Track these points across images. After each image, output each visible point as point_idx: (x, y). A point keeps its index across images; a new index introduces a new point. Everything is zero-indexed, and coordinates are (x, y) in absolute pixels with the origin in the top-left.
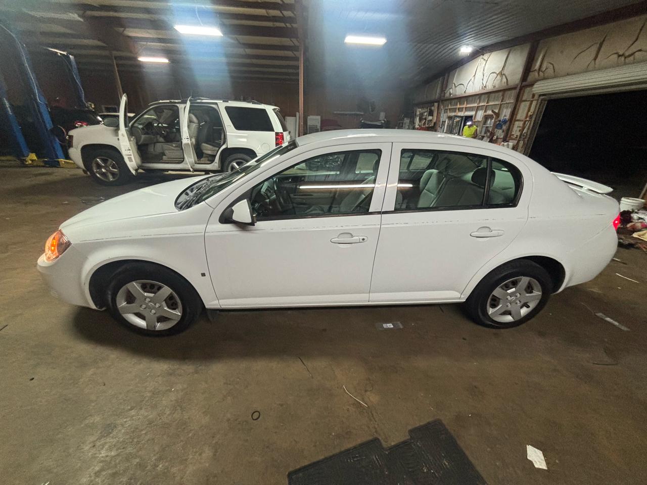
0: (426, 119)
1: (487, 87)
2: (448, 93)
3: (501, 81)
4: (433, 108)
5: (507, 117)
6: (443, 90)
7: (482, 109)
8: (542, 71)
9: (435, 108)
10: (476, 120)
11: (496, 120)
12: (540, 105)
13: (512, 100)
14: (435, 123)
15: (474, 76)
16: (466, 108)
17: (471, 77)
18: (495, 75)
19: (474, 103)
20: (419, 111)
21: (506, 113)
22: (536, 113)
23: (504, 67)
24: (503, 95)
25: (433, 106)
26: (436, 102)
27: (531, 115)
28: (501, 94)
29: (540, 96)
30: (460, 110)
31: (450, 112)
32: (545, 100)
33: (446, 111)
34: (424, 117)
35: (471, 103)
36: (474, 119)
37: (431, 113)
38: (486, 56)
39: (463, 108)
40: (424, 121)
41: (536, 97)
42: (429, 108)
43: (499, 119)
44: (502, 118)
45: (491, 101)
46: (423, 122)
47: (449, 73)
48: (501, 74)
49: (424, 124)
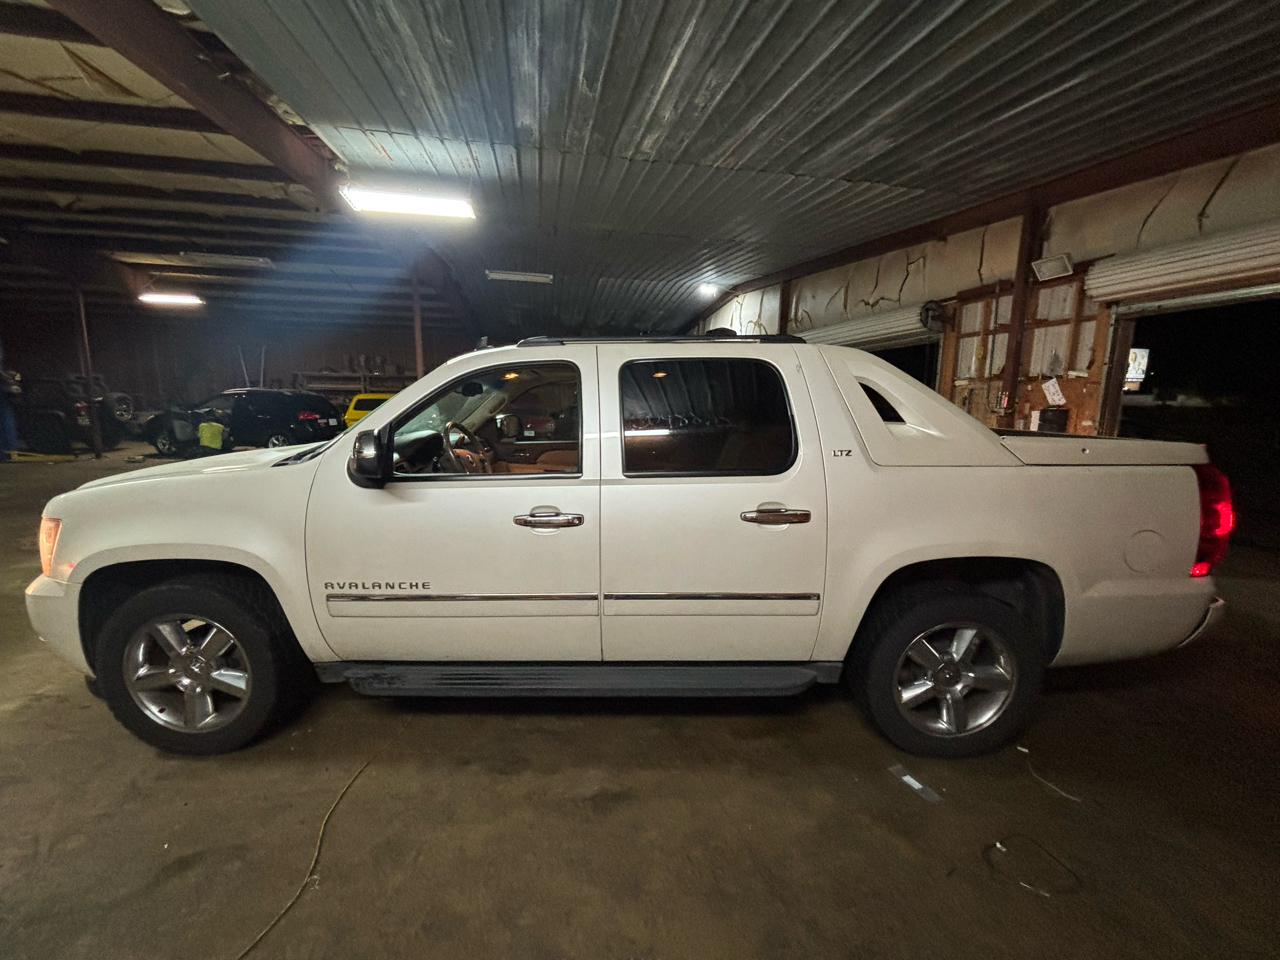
8: (798, 320)
18: (753, 325)
23: (760, 314)
38: (740, 299)
47: (704, 321)
48: (758, 323)
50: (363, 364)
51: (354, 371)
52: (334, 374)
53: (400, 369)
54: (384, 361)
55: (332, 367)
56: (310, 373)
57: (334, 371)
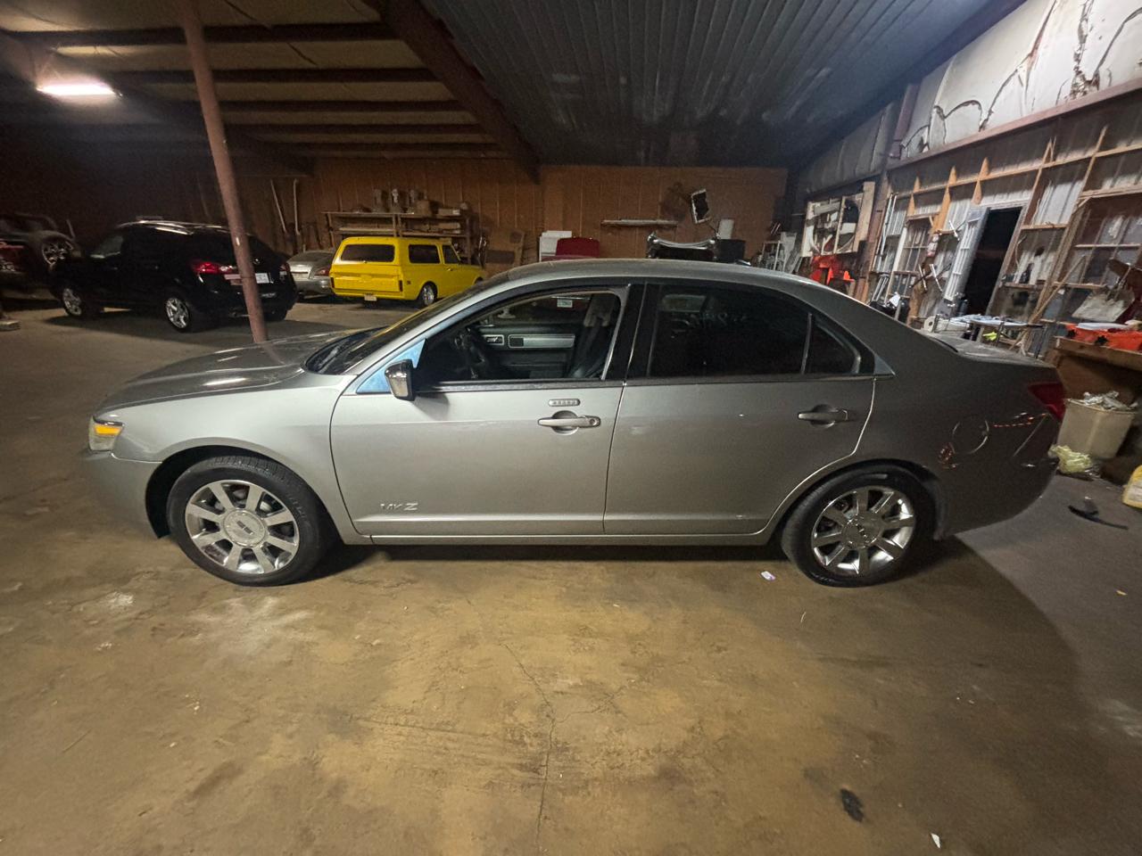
0: (834, 232)
1: (1104, 83)
2: (914, 146)
4: (857, 198)
6: (895, 140)
7: (1072, 179)
9: (865, 200)
10: (1040, 221)
14: (863, 244)
15: (1031, 55)
16: (984, 183)
19: (1028, 157)
20: (813, 210)
25: (861, 190)
26: (869, 179)
30: (960, 191)
31: (917, 205)
33: (902, 205)
34: (828, 226)
35: (1014, 162)
36: (1028, 220)
37: (852, 214)
39: (972, 185)
40: (830, 237)
42: (845, 199)
45: (1127, 137)
46: (825, 242)
47: (918, 81)
49: (830, 246)
50: (396, 200)
51: (388, 210)
52: (365, 214)
53: (434, 206)
54: (420, 197)
55: (365, 205)
56: (341, 213)
57: (368, 210)
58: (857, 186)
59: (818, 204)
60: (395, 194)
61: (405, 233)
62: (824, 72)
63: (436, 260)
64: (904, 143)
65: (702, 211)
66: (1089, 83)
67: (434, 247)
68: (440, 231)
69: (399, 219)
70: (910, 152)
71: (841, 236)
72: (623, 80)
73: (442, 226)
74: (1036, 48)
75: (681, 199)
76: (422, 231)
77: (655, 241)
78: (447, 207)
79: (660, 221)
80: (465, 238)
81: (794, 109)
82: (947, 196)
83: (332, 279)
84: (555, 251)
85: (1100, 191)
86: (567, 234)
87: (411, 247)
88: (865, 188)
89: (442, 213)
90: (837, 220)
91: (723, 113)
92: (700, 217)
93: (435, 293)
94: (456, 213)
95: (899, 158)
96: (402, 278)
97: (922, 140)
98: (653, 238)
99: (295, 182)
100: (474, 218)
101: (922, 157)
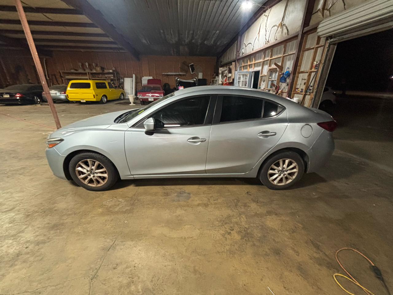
0: (226, 76)
2: (242, 53)
3: (282, 32)
4: (231, 67)
5: (291, 70)
6: (238, 51)
7: (267, 64)
8: (327, 9)
10: (263, 75)
11: (280, 74)
12: (328, 51)
13: (294, 51)
14: (233, 80)
15: (259, 33)
16: (254, 64)
17: (257, 35)
18: (276, 28)
19: (260, 58)
20: (221, 70)
21: (289, 65)
22: (323, 62)
23: (283, 17)
24: (285, 47)
25: (232, 65)
26: (233, 62)
27: (316, 65)
28: (283, 46)
29: (327, 38)
30: (250, 66)
31: (244, 69)
32: (334, 44)
33: (241, 69)
35: (258, 59)
36: (261, 74)
37: (230, 72)
38: (267, 13)
39: (252, 64)
40: (225, 78)
41: (322, 42)
42: (228, 67)
43: (283, 72)
44: (285, 70)
45: (274, 55)
48: (282, 25)
49: (226, 81)
50: (87, 67)
51: (85, 70)
52: (75, 72)
53: (103, 69)
54: (97, 65)
55: (76, 69)
56: (66, 71)
57: (76, 70)
58: (230, 63)
59: (222, 68)
60: (87, 64)
61: (93, 78)
62: (218, 32)
63: (105, 87)
64: (240, 52)
65: (193, 70)
66: (268, 41)
67: (105, 83)
68: (106, 78)
69: (90, 73)
70: (241, 55)
71: (228, 77)
72: (162, 31)
73: (106, 76)
74: (259, 31)
75: (186, 66)
76: (99, 78)
77: (178, 80)
78: (108, 69)
79: (180, 73)
80: (115, 80)
81: (213, 41)
82: (248, 67)
83: (67, 95)
84: (147, 83)
85: (271, 67)
86: (151, 78)
87: (96, 83)
88: (233, 64)
89: (106, 71)
90: (227, 73)
91: (193, 41)
92: (192, 72)
93: (107, 98)
94: (111, 71)
95: (239, 56)
96: (94, 94)
97: (242, 52)
98: (177, 79)
99: (45, 59)
100: (118, 73)
101: (243, 56)
